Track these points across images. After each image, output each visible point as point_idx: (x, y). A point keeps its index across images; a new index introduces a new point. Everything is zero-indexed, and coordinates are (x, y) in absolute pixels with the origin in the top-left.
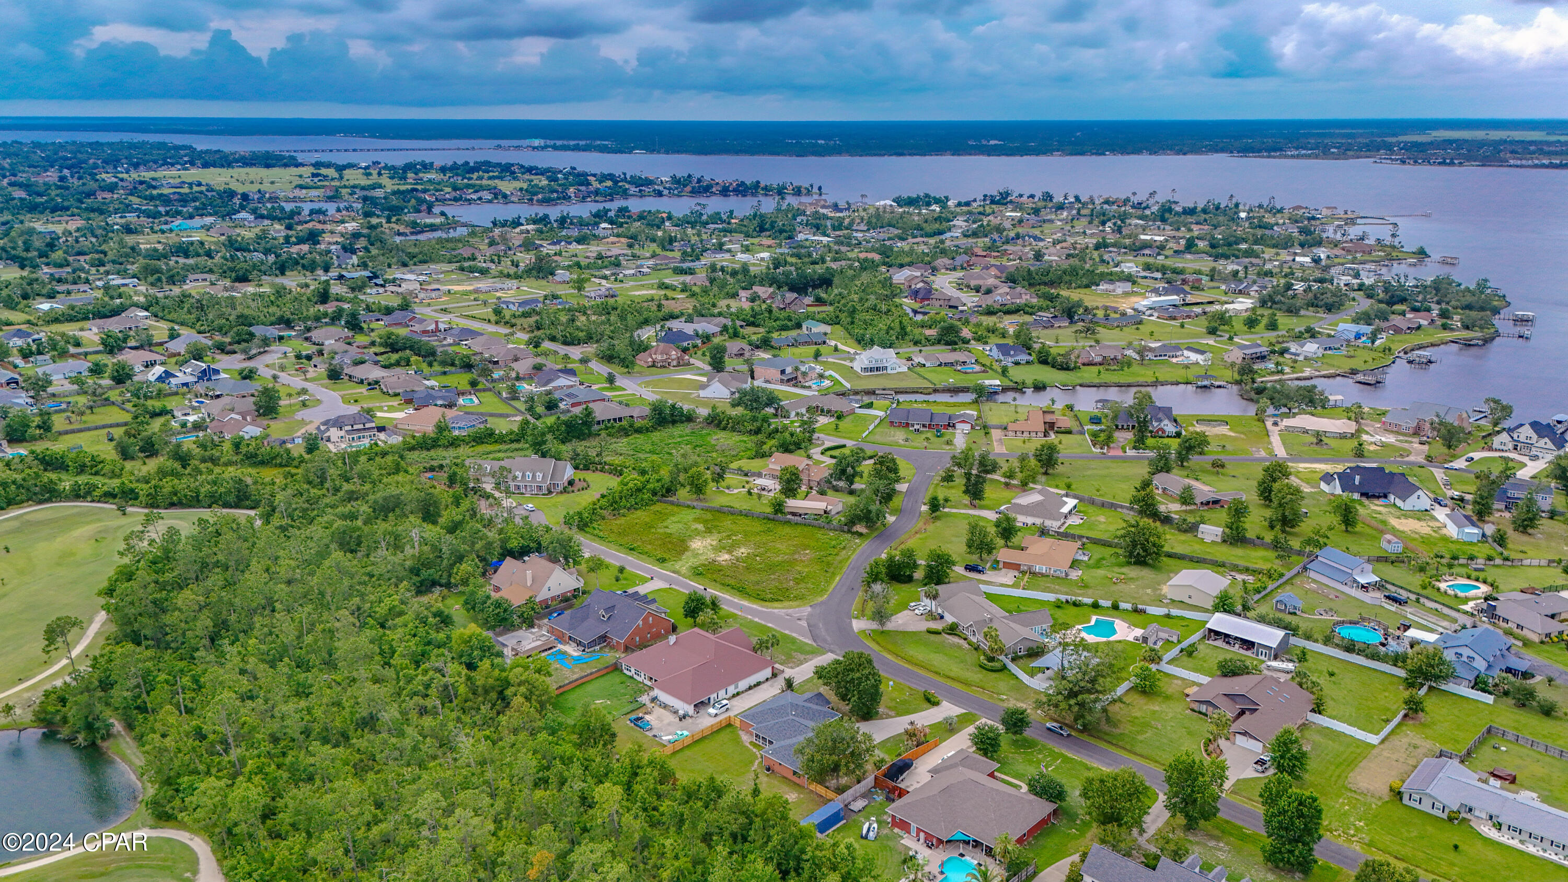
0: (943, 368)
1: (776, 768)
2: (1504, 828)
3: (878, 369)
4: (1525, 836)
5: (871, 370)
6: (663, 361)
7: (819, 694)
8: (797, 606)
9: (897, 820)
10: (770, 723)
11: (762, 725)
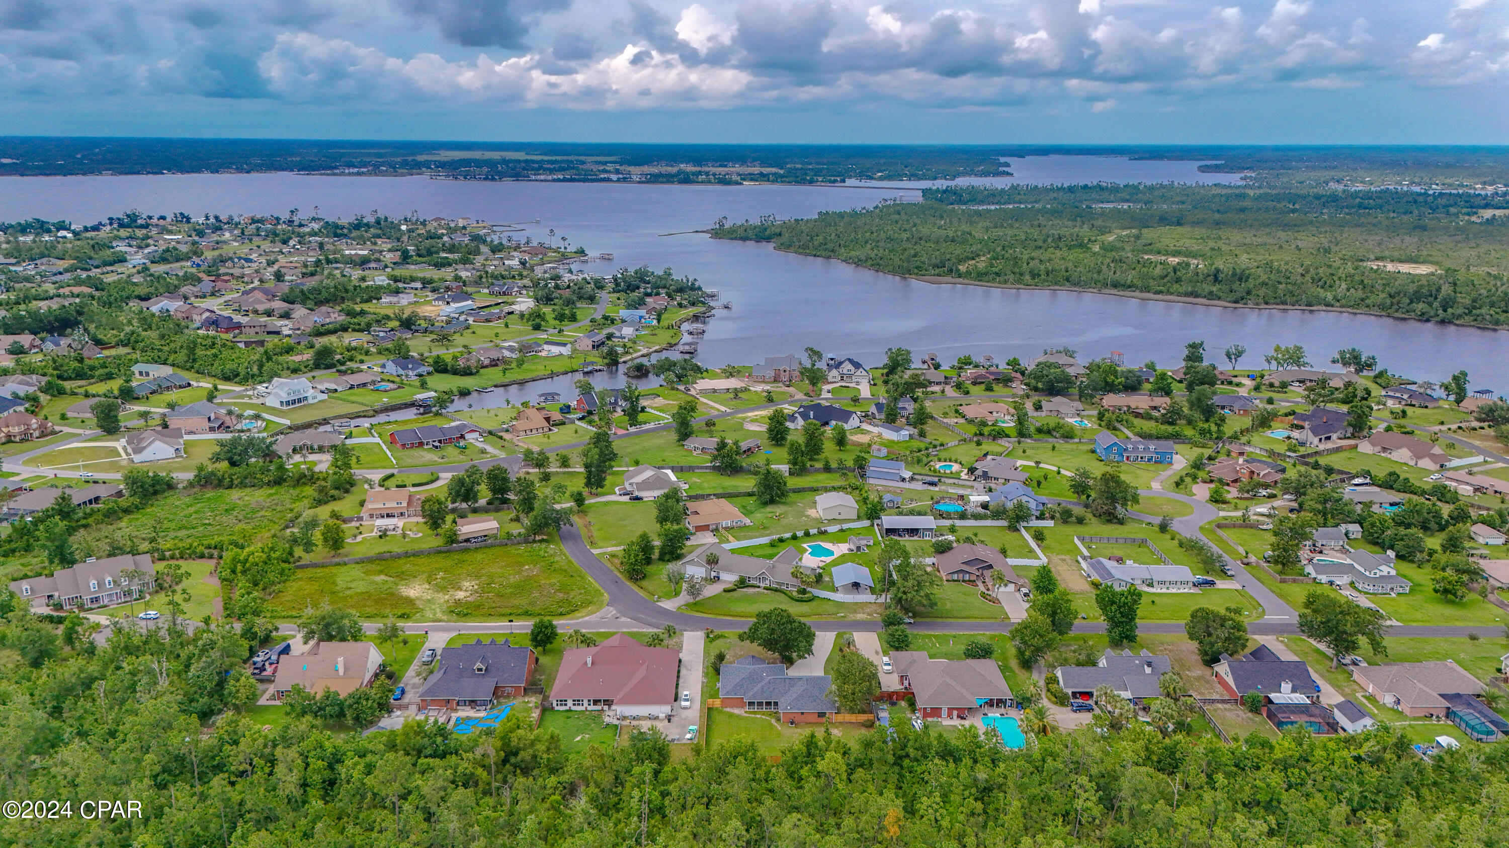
0: (355, 391)
1: (798, 718)
2: (1155, 584)
3: (300, 400)
4: (1167, 585)
5: (294, 402)
6: (20, 433)
7: (753, 657)
8: (598, 610)
9: (929, 711)
10: (755, 689)
11: (751, 694)
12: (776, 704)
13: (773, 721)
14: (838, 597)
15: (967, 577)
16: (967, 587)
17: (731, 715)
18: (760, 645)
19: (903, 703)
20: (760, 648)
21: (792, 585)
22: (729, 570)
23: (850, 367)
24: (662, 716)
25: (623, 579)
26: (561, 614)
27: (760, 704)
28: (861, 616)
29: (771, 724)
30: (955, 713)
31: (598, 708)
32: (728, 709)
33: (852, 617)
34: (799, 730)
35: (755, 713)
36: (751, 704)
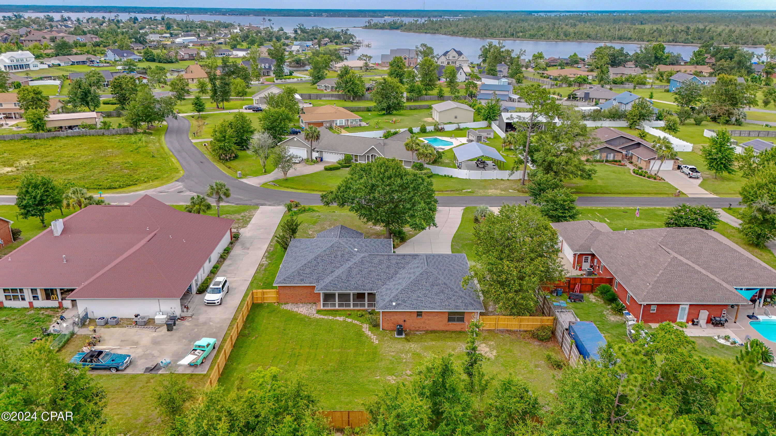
0: (75, 66)
1: (413, 323)
3: (21, 67)
7: (343, 227)
8: (162, 184)
9: (654, 310)
10: (338, 272)
11: (328, 279)
12: (372, 296)
13: (366, 328)
14: (463, 174)
15: (611, 157)
16: (616, 168)
17: (292, 316)
18: (352, 209)
19: (592, 298)
20: (353, 214)
21: (408, 162)
22: (332, 150)
23: (455, 54)
24: (160, 318)
25: (209, 157)
26: (110, 188)
27: (344, 297)
28: (492, 192)
29: (360, 334)
30: (704, 315)
31: (53, 304)
32: (289, 307)
33: (481, 192)
34: (413, 346)
35: (334, 312)
36: (329, 297)
